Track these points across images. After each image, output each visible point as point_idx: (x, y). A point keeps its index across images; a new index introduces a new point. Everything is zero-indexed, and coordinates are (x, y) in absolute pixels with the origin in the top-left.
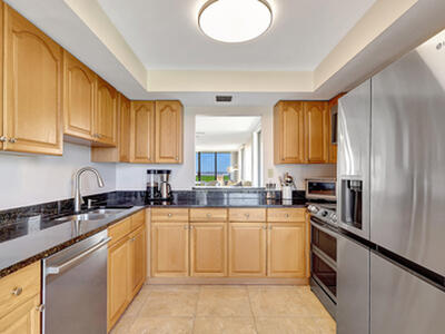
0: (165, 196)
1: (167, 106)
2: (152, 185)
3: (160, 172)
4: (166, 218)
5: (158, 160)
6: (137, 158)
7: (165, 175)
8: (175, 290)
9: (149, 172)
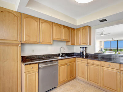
0: (84, 55)
1: (84, 28)
2: (81, 51)
3: (83, 48)
4: (80, 61)
5: (82, 44)
6: (77, 44)
7: (85, 49)
8: (83, 83)
9: (80, 48)
